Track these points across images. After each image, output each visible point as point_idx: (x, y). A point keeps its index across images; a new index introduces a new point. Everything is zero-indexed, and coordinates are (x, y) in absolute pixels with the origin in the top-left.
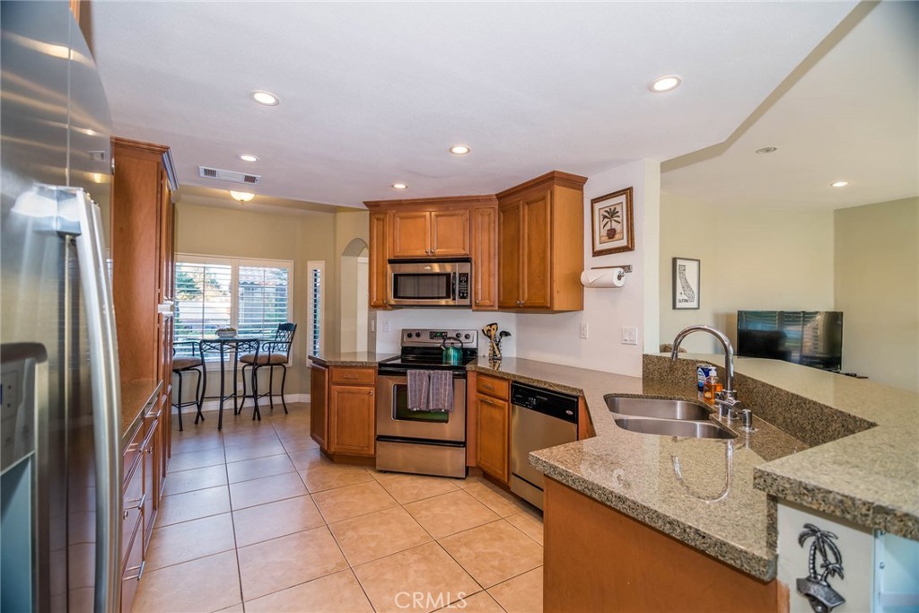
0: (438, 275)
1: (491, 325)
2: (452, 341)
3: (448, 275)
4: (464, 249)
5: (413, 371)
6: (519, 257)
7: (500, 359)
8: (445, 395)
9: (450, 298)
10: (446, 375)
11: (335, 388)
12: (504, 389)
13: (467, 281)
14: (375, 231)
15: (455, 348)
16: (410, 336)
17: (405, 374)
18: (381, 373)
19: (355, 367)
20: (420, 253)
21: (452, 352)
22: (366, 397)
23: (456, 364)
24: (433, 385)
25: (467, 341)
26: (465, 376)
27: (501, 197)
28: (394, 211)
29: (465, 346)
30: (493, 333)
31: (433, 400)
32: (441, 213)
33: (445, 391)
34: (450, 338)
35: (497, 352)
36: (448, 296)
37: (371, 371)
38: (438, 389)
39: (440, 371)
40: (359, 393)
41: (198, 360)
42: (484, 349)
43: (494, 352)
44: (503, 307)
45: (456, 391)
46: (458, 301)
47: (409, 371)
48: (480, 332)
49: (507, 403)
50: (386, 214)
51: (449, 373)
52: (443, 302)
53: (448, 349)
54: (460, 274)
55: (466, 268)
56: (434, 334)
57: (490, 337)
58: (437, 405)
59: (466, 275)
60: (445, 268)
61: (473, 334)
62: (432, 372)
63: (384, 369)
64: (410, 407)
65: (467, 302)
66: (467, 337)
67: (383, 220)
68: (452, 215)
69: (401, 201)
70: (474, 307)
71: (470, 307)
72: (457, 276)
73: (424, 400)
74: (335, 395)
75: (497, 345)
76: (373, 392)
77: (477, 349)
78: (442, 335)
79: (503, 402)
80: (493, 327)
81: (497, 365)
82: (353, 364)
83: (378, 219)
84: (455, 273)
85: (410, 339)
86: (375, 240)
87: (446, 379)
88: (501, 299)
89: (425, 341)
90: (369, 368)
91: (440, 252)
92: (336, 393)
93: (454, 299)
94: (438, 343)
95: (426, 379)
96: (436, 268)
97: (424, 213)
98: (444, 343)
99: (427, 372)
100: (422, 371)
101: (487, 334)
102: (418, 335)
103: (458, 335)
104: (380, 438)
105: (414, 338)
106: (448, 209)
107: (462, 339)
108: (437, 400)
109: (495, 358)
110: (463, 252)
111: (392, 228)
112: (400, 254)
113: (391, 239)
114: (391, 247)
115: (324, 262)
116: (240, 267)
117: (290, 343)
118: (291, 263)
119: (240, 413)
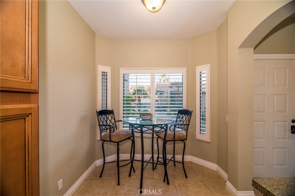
115: (209, 65)
116: (155, 74)
117: (188, 125)
118: (184, 70)
119: (156, 168)
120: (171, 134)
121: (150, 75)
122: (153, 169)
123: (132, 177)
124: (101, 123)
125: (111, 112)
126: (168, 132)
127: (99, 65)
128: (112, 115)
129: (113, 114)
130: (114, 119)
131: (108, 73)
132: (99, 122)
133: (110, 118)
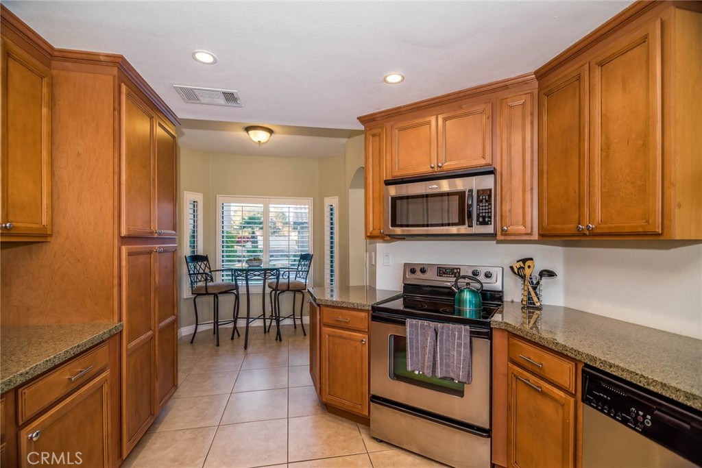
0: (448, 194)
1: (524, 261)
2: (467, 280)
3: (461, 195)
4: (484, 157)
5: (414, 321)
6: (581, 156)
7: (539, 309)
8: (459, 360)
9: (464, 224)
10: (460, 332)
11: (326, 330)
12: (566, 374)
13: (489, 201)
14: (371, 149)
15: (472, 291)
16: (413, 271)
17: (404, 323)
18: (374, 318)
19: (347, 308)
20: (424, 169)
21: (467, 296)
22: (358, 344)
23: (474, 318)
24: (441, 343)
25: (488, 280)
26: (489, 336)
27: (542, 74)
28: (391, 123)
29: (486, 287)
30: (527, 272)
31: (441, 364)
32: (452, 114)
33: (459, 353)
34: (464, 277)
35: (535, 299)
36: (461, 222)
37: (363, 314)
38: (448, 351)
39: (451, 326)
40: (351, 339)
41: (232, 285)
42: (514, 292)
43: (530, 299)
44: (547, 236)
45: (475, 356)
46: (477, 229)
47: (408, 321)
48: (507, 270)
49: (572, 400)
50: (382, 128)
51: (465, 330)
52: (454, 230)
53: (461, 291)
54: (478, 191)
55: (487, 182)
56: (442, 271)
57: (523, 277)
58: (446, 372)
59: (488, 192)
60: (455, 185)
61: (497, 272)
62: (440, 325)
63: (379, 314)
64: (409, 369)
65: (489, 229)
66: (488, 275)
67: (379, 135)
68: (466, 115)
69: (400, 108)
70: (499, 237)
71: (492, 236)
72: (475, 194)
73: (428, 363)
74: (326, 338)
75: (534, 289)
76: (366, 340)
77: (502, 292)
78: (454, 272)
79: (562, 394)
80: (528, 263)
81: (535, 316)
82: (344, 305)
83: (374, 136)
84: (471, 191)
85: (413, 276)
86: (371, 160)
87: (460, 338)
88: (545, 224)
89: (431, 278)
90: (362, 310)
91: (450, 165)
92: (327, 336)
93: (470, 226)
94: (448, 281)
95: (431, 333)
96: (445, 186)
97: (427, 119)
98: (456, 281)
99: (432, 324)
100: (426, 323)
101: (519, 273)
102: (423, 271)
103: (475, 273)
104: (375, 399)
105: (419, 275)
106: (460, 107)
107: (481, 278)
108: (448, 366)
109: (530, 306)
110: (483, 162)
111: (389, 143)
112: (399, 174)
113: (389, 157)
114: (389, 165)
115: (337, 197)
116: (270, 206)
117: (308, 271)
118: (311, 200)
119: (268, 331)
120: (284, 284)
121: (262, 205)
122: (265, 332)
123: (249, 349)
124: (192, 272)
125: (204, 258)
126: (280, 280)
127: (185, 192)
128: (205, 263)
129: (208, 261)
130: (210, 269)
131: (199, 202)
132: (189, 271)
133: (203, 266)
